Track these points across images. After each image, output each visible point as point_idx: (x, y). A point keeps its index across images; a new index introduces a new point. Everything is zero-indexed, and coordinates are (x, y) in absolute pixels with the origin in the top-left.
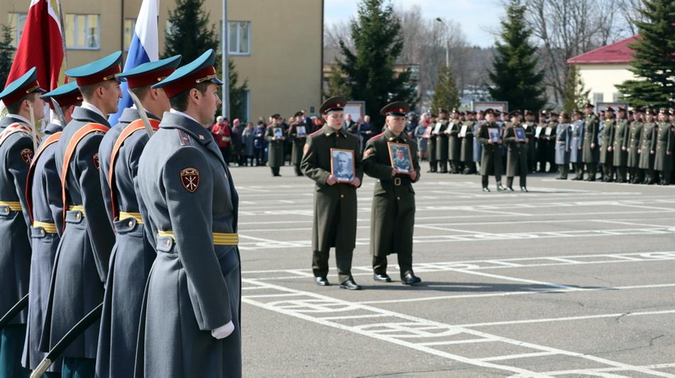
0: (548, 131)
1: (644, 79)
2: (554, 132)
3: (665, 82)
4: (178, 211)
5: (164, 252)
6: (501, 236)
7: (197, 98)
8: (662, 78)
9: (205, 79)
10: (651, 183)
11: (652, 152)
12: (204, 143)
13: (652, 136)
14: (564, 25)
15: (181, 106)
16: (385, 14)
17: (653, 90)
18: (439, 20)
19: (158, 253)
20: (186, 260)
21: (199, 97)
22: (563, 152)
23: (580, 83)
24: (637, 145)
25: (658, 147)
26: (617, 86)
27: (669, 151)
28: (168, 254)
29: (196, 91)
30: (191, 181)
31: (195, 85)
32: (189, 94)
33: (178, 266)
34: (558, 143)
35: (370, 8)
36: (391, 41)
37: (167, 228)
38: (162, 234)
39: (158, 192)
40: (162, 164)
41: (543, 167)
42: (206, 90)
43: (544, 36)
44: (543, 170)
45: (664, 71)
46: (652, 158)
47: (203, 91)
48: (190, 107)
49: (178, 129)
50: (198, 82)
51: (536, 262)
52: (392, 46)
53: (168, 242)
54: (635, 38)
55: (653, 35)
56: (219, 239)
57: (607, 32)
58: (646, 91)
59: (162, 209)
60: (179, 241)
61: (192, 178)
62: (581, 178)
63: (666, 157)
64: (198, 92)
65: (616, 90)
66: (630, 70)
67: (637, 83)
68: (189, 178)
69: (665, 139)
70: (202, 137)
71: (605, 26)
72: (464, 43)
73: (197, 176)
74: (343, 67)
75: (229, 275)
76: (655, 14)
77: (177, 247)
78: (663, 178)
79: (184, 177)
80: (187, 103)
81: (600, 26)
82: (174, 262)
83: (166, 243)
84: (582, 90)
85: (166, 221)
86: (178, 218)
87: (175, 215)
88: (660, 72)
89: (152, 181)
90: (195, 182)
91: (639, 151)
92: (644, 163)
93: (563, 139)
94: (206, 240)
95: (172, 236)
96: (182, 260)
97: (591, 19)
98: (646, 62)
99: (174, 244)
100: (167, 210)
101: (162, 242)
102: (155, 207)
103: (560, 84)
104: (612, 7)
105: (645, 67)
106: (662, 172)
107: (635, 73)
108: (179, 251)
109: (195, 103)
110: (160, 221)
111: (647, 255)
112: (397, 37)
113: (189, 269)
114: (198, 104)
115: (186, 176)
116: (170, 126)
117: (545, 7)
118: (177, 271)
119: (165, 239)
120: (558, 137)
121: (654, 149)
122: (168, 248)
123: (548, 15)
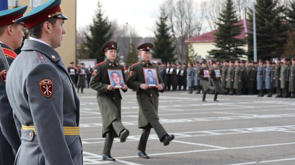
0: (182, 72)
1: (220, 49)
2: (185, 72)
3: (230, 50)
4: (37, 111)
5: (27, 141)
6: (174, 121)
7: (49, 28)
8: (228, 48)
9: (54, 15)
10: (232, 94)
11: (232, 80)
12: (56, 61)
13: (232, 73)
14: (181, 26)
15: (38, 34)
16: (105, 20)
17: (224, 54)
18: (127, 23)
19: (22, 142)
20: (44, 148)
21: (50, 28)
22: (190, 81)
23: (192, 50)
24: (225, 77)
25: (235, 78)
26: (208, 52)
27: (240, 79)
28: (30, 143)
29: (48, 24)
30: (47, 89)
31: (47, 19)
32: (43, 25)
33: (38, 151)
34: (188, 77)
35: (98, 17)
36: (107, 32)
37: (29, 124)
38: (24, 128)
39: (23, 98)
40: (25, 76)
41: (180, 88)
42: (55, 23)
43: (173, 31)
44: (180, 89)
45: (229, 45)
46: (232, 83)
47: (53, 24)
48: (44, 34)
49: (36, 51)
50: (49, 16)
51: (198, 134)
52: (108, 34)
53: (30, 134)
54: (216, 30)
55: (224, 29)
56: (67, 131)
57: (200, 29)
58: (222, 54)
59: (26, 110)
60: (39, 134)
61: (48, 86)
62: (199, 93)
63: (239, 83)
64: (49, 24)
65: (208, 54)
66: (214, 45)
67: (217, 50)
68: (46, 87)
69: (238, 74)
70: (53, 57)
71: (199, 26)
72: (136, 35)
73: (51, 85)
74: (86, 44)
75: (76, 158)
76: (225, 19)
77: (38, 138)
78: (238, 92)
79: (42, 86)
80: (42, 33)
81: (197, 26)
82: (35, 149)
83: (29, 135)
84: (193, 54)
85: (28, 119)
86: (38, 117)
87: (36, 114)
88: (227, 46)
89: (18, 89)
90: (50, 89)
91: (227, 80)
92: (228, 86)
93: (190, 75)
94: (60, 132)
95: (33, 129)
96: (41, 148)
97: (193, 23)
98: (221, 41)
99: (34, 135)
100: (30, 111)
101: (25, 134)
102: (20, 108)
103: (180, 52)
104: (202, 18)
105: (221, 43)
106: (238, 89)
107: (216, 46)
108: (39, 141)
109: (47, 32)
110: (24, 119)
111: (250, 129)
112: (110, 31)
113: (46, 154)
114: (50, 32)
115: (44, 85)
116: (30, 49)
117: (173, 18)
118: (38, 155)
119: (28, 132)
120: (188, 74)
121: (234, 79)
122: (31, 139)
123: (175, 22)
